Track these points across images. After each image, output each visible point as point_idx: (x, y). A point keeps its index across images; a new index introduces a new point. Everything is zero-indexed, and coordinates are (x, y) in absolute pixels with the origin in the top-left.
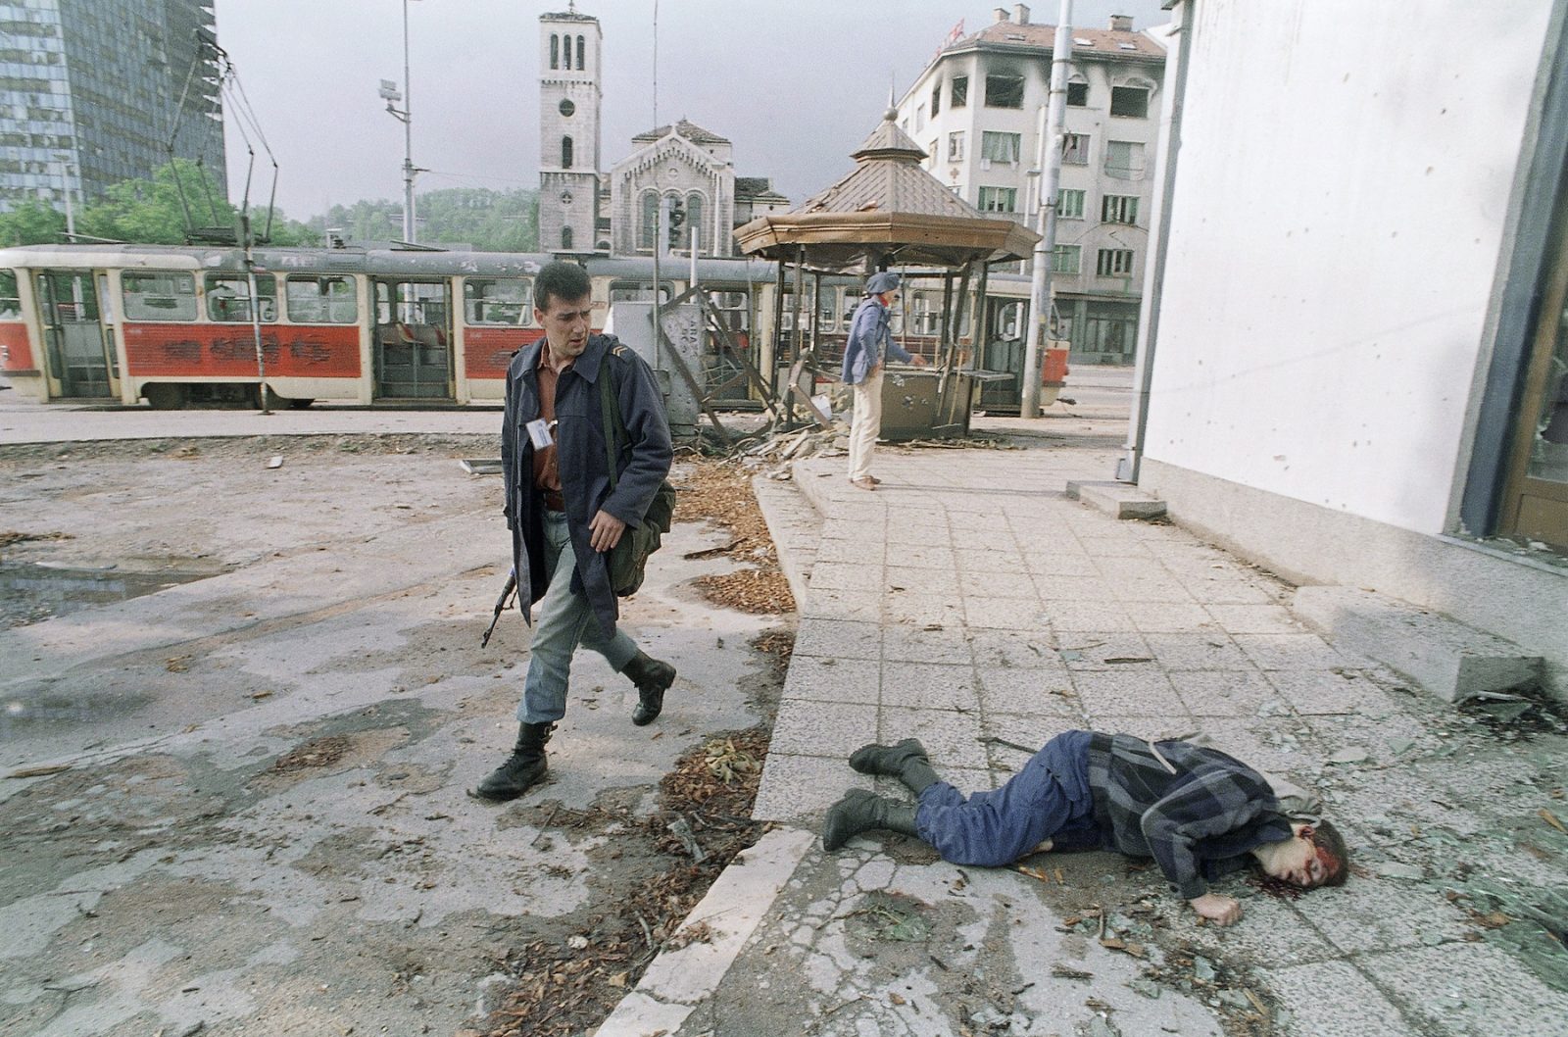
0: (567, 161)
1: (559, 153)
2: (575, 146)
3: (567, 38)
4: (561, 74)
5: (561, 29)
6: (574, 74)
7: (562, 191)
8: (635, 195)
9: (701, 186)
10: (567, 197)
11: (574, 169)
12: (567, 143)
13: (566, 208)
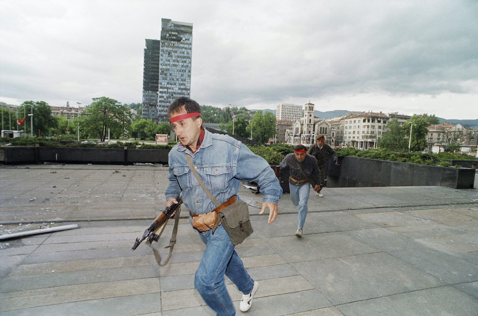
0: (310, 122)
1: (309, 121)
2: (311, 120)
3: (311, 107)
4: (310, 111)
5: (310, 106)
6: (312, 111)
7: (309, 126)
8: (319, 127)
9: (327, 126)
10: (310, 127)
11: (311, 123)
12: (310, 120)
13: (310, 128)
